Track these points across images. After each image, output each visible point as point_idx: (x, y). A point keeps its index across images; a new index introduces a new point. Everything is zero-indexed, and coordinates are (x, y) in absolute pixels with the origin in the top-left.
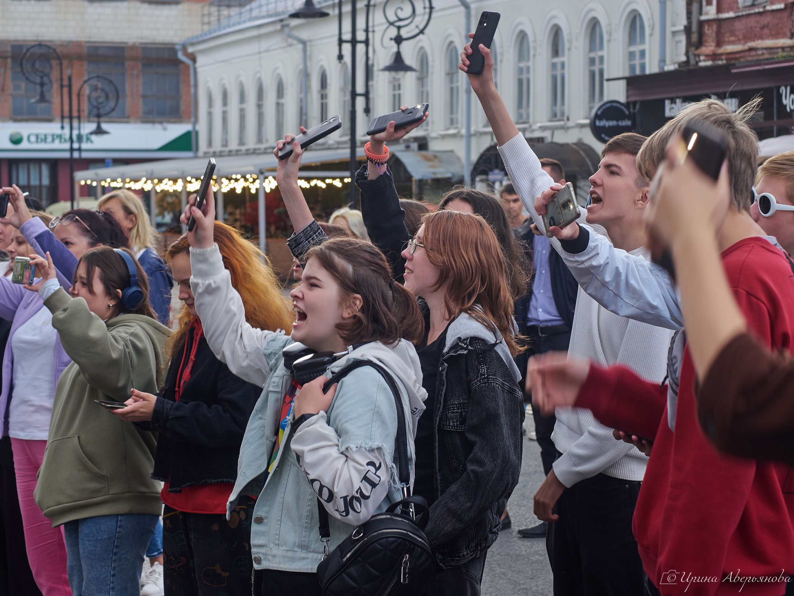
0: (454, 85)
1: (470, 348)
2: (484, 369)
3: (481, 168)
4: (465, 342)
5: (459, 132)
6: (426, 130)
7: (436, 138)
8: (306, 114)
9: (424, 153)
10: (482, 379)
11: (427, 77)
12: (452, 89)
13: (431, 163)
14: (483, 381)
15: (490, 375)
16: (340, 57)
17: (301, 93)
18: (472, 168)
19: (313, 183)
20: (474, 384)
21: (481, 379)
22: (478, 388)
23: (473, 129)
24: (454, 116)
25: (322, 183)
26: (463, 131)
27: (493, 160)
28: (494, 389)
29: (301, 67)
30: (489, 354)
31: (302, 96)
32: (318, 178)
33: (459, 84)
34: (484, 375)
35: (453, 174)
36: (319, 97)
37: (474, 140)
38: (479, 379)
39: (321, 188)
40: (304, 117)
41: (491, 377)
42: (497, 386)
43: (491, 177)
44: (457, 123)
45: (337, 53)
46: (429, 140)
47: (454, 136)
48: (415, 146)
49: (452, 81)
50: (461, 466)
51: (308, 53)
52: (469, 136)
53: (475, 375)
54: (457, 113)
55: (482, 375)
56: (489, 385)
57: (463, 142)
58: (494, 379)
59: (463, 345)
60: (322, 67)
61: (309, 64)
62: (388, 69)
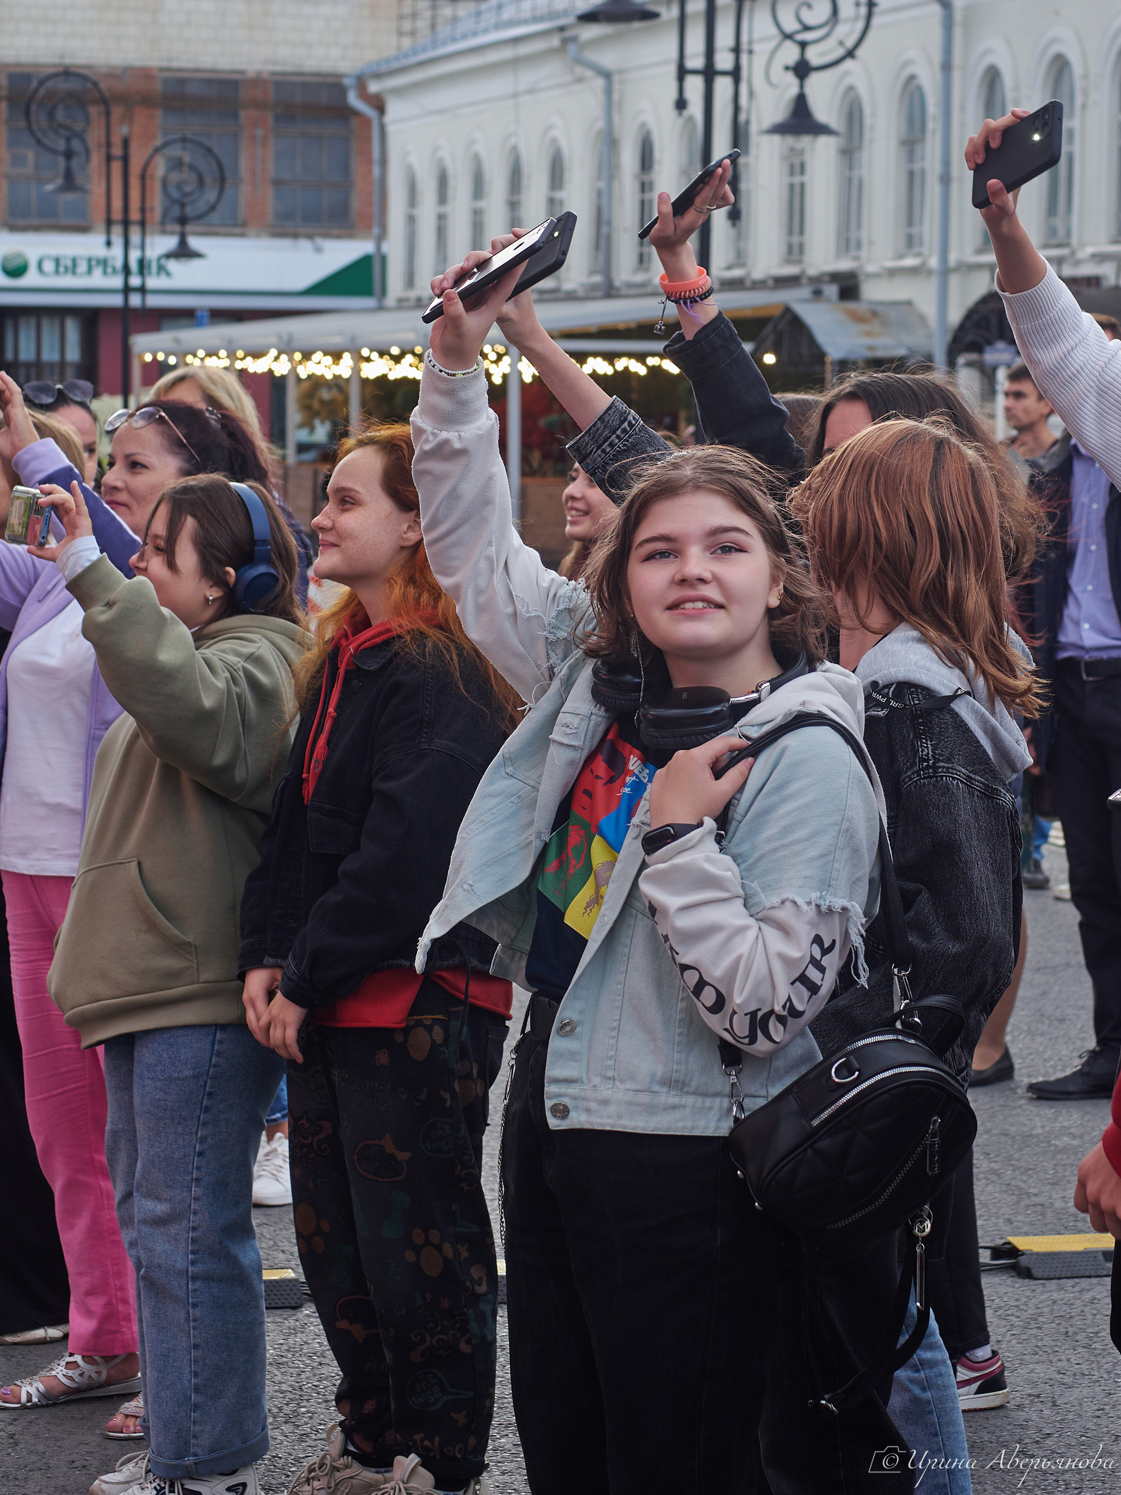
0: (917, 166)
1: (893, 703)
2: (926, 749)
3: (969, 337)
4: (886, 690)
5: (924, 264)
6: (857, 258)
7: (877, 276)
8: (609, 223)
9: (850, 305)
10: (923, 769)
11: (860, 147)
12: (911, 175)
13: (865, 327)
14: (924, 774)
15: (939, 761)
16: (681, 104)
17: (599, 178)
18: (949, 337)
19: (621, 364)
20: (907, 780)
21: (920, 770)
22: (915, 787)
23: (953, 257)
24: (915, 231)
25: (639, 364)
26: (934, 262)
27: (994, 322)
28: (948, 790)
29: (600, 124)
30: (938, 717)
31: (602, 184)
32: (630, 355)
33: (927, 164)
34: (927, 761)
35: (909, 349)
36: (637, 187)
37: (954, 281)
38: (916, 768)
39: (636, 374)
40: (604, 230)
41: (942, 764)
42: (955, 782)
43: (989, 357)
44: (921, 244)
45: (673, 95)
46: (862, 278)
47: (914, 271)
48: (832, 290)
49: (911, 157)
50: (881, 947)
51: (616, 96)
52: (945, 272)
53: (908, 761)
54: (921, 223)
55: (922, 760)
56: (937, 781)
57: (933, 284)
58: (948, 768)
59: (879, 697)
60: (643, 125)
61: (616, 118)
62: (780, 129)
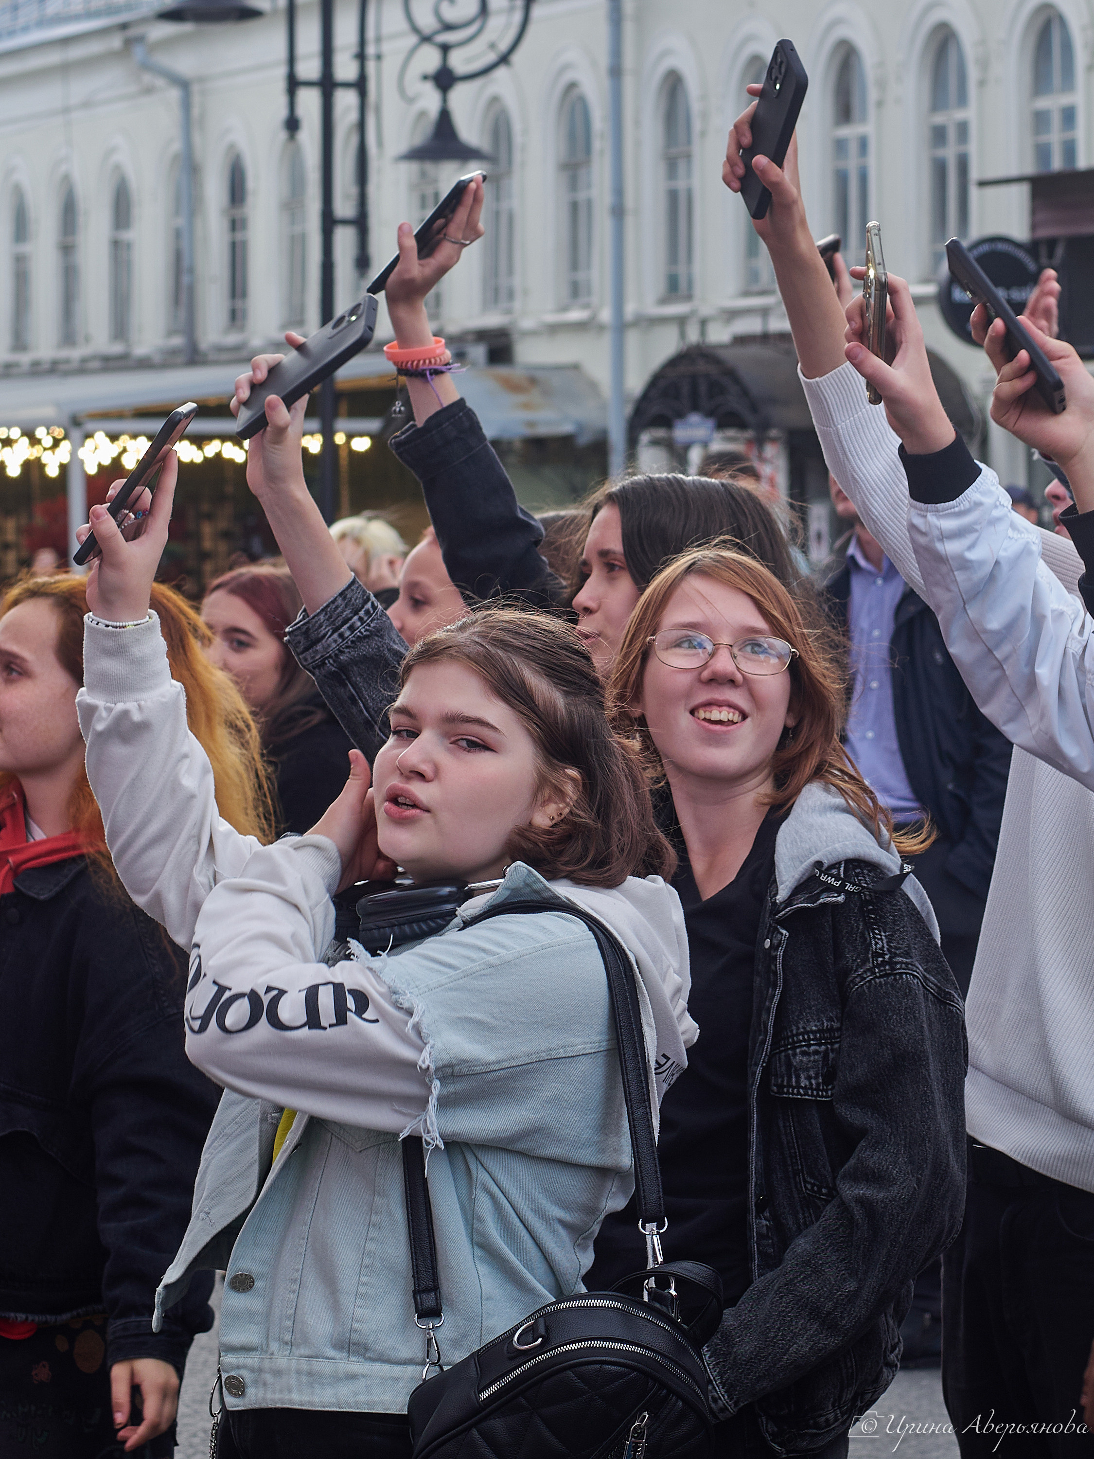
0: (581, 196)
1: (848, 887)
2: (880, 941)
3: (655, 409)
4: (835, 871)
5: (593, 318)
6: (509, 311)
7: (533, 333)
8: (191, 270)
9: (502, 371)
10: (878, 966)
11: (509, 172)
12: (574, 207)
13: (521, 398)
14: (880, 971)
15: (896, 955)
16: (292, 124)
17: (177, 212)
18: (629, 410)
19: (212, 449)
20: (857, 980)
21: (874, 966)
22: (869, 988)
23: (630, 309)
24: (581, 276)
25: (237, 448)
26: (606, 315)
27: (685, 390)
28: (910, 991)
29: (177, 146)
30: (889, 902)
31: (181, 222)
32: (224, 438)
33: (594, 193)
34: (882, 955)
35: (581, 427)
36: (226, 224)
37: (633, 338)
38: (869, 965)
39: (231, 462)
40: (185, 279)
41: (900, 959)
42: (916, 981)
43: (681, 433)
44: (589, 293)
45: (282, 113)
46: (515, 337)
47: (580, 327)
48: (478, 352)
49: (573, 184)
51: (196, 111)
52: (621, 327)
53: (858, 957)
54: (589, 266)
55: (876, 955)
56: (896, 979)
57: (606, 342)
58: (906, 964)
60: (232, 147)
61: (197, 139)
62: (418, 154)
